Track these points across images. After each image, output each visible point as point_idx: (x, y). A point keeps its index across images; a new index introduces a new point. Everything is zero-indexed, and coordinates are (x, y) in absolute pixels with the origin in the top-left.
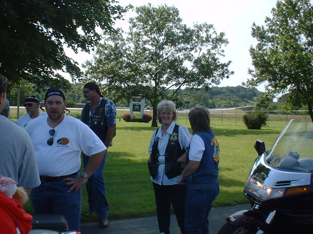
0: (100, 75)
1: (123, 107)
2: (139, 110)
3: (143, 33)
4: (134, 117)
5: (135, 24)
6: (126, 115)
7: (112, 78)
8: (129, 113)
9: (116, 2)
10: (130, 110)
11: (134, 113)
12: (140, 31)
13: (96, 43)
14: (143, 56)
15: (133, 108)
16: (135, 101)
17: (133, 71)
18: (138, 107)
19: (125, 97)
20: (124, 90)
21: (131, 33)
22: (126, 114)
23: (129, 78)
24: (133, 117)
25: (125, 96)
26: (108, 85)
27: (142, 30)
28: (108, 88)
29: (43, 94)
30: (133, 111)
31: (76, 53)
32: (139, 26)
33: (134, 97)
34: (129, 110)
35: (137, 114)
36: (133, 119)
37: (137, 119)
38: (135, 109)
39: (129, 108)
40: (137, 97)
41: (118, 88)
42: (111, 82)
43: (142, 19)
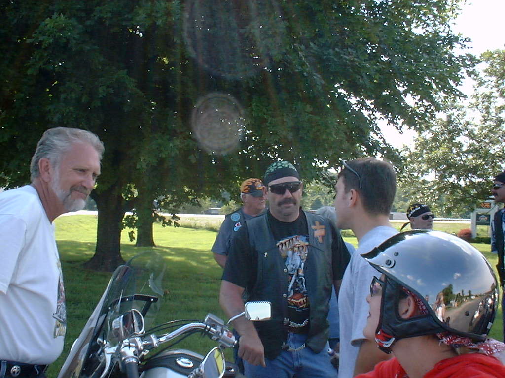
0: (424, 167)
1: (457, 218)
2: (488, 222)
3: (496, 94)
4: (478, 234)
5: (482, 81)
6: (464, 232)
7: (444, 170)
8: (470, 228)
9: (468, 48)
10: (472, 223)
11: (479, 227)
12: (492, 90)
13: (432, 115)
14: (497, 133)
15: (478, 219)
16: (481, 207)
17: (481, 157)
18: (486, 218)
19: (467, 201)
20: (465, 191)
21: (477, 95)
22: (465, 230)
23: (474, 170)
24: (476, 234)
25: (468, 199)
26: (438, 183)
27: (495, 89)
28: (438, 187)
29: (326, 198)
30: (477, 224)
31: (400, 133)
32: (490, 83)
33: (481, 201)
34: (470, 223)
35: (482, 230)
36: (477, 238)
37: (483, 238)
38: (479, 220)
39: (470, 220)
40: (487, 201)
41: (455, 187)
42: (442, 177)
43: (495, 72)
